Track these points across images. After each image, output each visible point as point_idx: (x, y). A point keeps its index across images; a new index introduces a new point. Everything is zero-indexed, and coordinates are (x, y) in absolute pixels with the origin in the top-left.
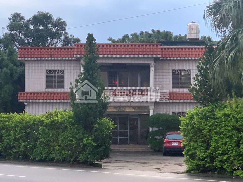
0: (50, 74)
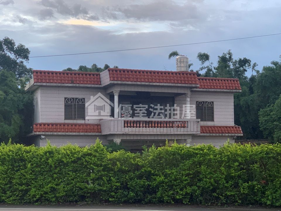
0: (70, 103)
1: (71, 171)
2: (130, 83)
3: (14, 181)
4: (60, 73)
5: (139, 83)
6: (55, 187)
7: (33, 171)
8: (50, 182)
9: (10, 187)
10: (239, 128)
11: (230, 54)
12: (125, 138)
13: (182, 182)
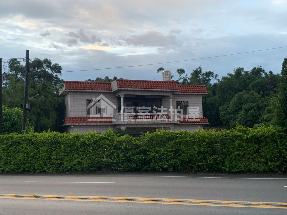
1: (91, 150)
2: (131, 89)
3: (52, 157)
4: (83, 83)
5: (137, 89)
6: (81, 161)
7: (66, 150)
8: (77, 158)
9: (50, 161)
10: (206, 119)
11: (200, 68)
12: (128, 127)
13: (168, 156)
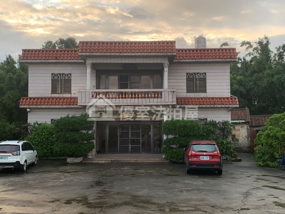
0: (56, 78)
10: (235, 99)
